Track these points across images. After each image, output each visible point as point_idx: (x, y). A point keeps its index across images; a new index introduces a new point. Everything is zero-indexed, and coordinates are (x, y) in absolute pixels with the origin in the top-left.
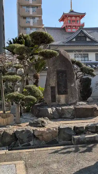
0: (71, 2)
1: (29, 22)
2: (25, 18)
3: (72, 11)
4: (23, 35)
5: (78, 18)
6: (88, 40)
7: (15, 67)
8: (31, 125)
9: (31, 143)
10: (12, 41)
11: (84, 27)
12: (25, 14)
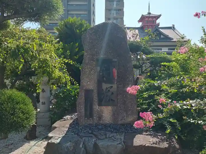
0: (149, 6)
3: (149, 13)
5: (154, 19)
6: (162, 37)
11: (159, 27)
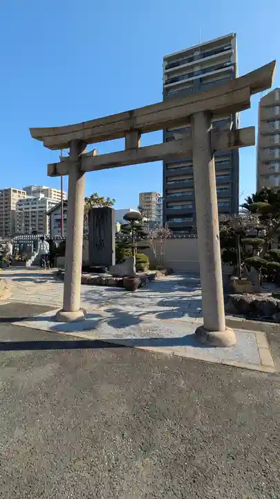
1: (273, 168)
2: (267, 163)
4: (266, 189)
7: (257, 228)
8: (274, 296)
9: (274, 316)
10: (251, 197)
12: (268, 158)
